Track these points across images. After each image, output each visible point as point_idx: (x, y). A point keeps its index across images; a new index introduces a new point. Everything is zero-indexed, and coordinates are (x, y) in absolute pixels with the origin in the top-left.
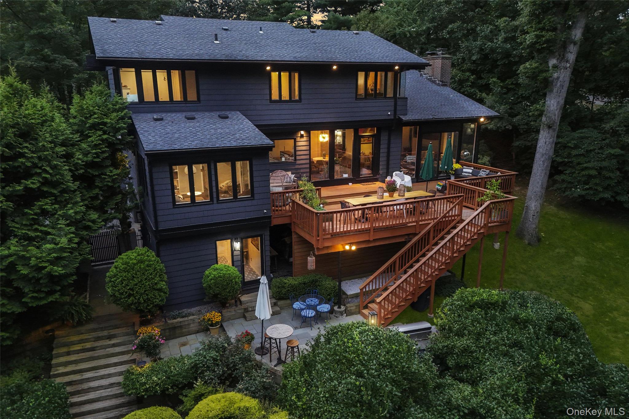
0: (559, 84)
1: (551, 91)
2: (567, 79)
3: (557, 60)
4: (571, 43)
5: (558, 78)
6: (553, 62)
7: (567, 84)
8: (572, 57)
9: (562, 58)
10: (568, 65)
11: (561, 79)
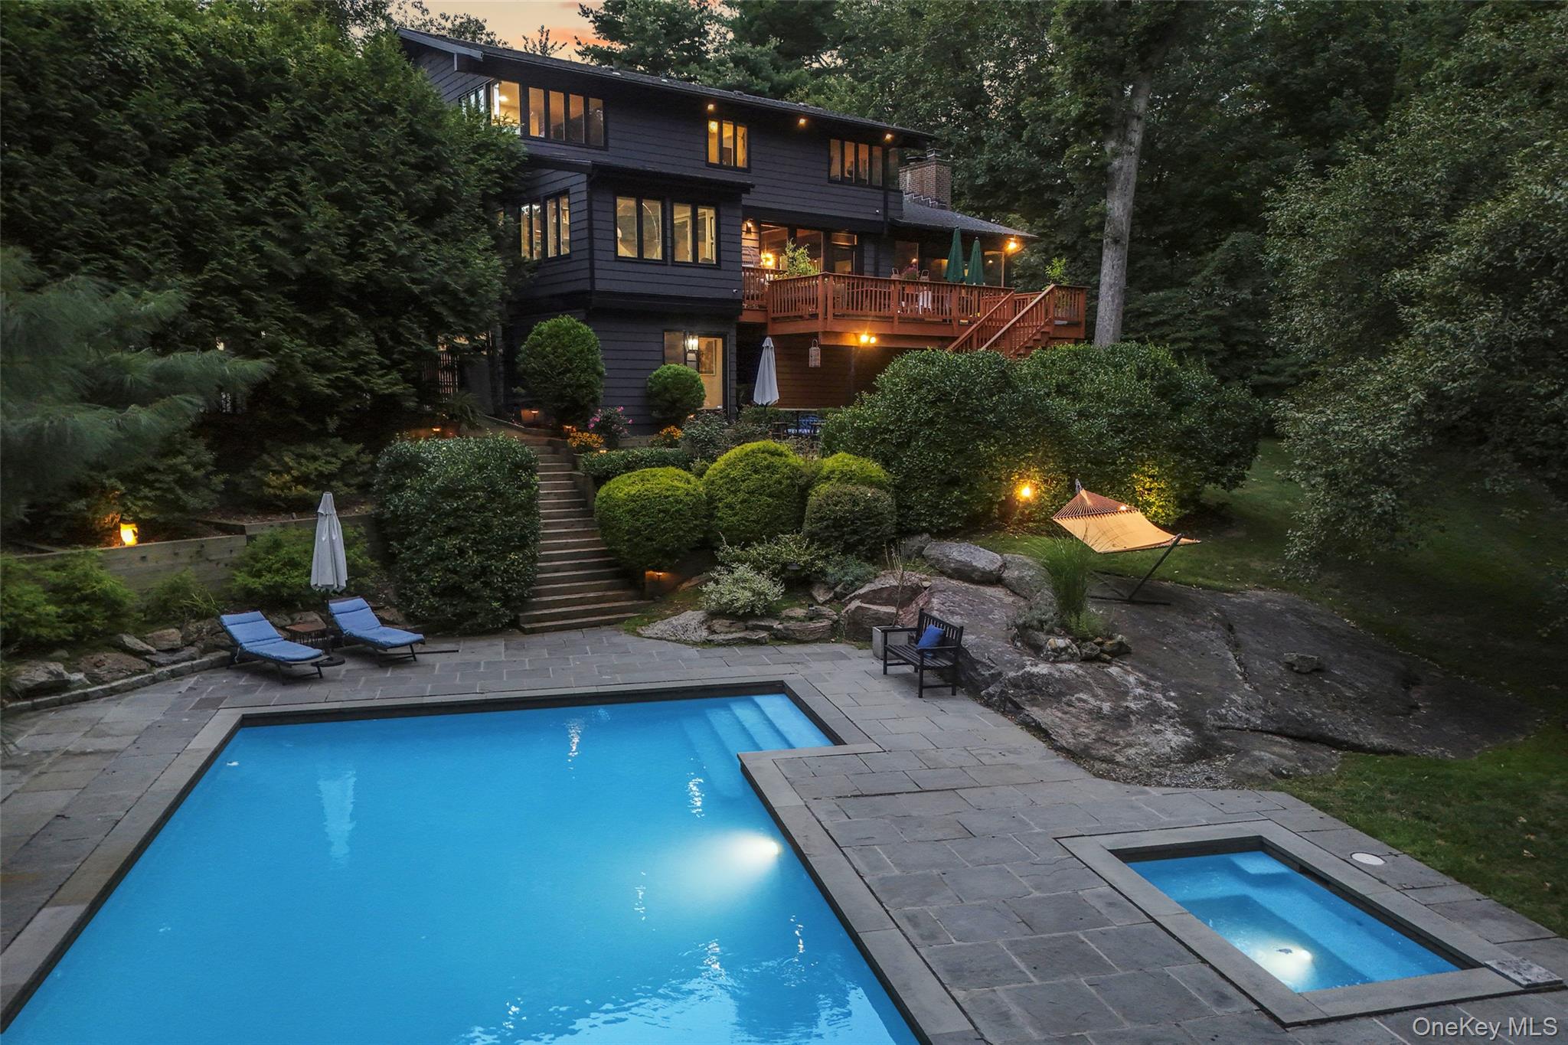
0: (1122, 178)
1: (1113, 189)
2: (1133, 170)
3: (1117, 141)
4: (1134, 117)
5: (1121, 168)
6: (1110, 145)
7: (1134, 179)
8: (1137, 138)
9: (1124, 139)
10: (1133, 149)
11: (1125, 169)
